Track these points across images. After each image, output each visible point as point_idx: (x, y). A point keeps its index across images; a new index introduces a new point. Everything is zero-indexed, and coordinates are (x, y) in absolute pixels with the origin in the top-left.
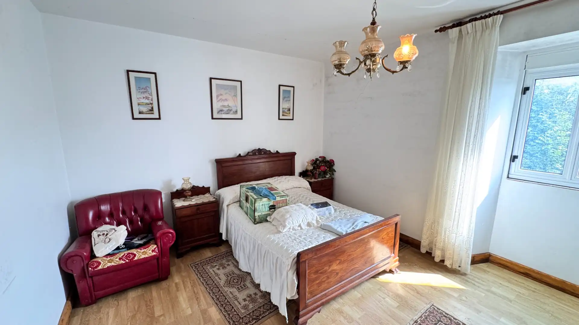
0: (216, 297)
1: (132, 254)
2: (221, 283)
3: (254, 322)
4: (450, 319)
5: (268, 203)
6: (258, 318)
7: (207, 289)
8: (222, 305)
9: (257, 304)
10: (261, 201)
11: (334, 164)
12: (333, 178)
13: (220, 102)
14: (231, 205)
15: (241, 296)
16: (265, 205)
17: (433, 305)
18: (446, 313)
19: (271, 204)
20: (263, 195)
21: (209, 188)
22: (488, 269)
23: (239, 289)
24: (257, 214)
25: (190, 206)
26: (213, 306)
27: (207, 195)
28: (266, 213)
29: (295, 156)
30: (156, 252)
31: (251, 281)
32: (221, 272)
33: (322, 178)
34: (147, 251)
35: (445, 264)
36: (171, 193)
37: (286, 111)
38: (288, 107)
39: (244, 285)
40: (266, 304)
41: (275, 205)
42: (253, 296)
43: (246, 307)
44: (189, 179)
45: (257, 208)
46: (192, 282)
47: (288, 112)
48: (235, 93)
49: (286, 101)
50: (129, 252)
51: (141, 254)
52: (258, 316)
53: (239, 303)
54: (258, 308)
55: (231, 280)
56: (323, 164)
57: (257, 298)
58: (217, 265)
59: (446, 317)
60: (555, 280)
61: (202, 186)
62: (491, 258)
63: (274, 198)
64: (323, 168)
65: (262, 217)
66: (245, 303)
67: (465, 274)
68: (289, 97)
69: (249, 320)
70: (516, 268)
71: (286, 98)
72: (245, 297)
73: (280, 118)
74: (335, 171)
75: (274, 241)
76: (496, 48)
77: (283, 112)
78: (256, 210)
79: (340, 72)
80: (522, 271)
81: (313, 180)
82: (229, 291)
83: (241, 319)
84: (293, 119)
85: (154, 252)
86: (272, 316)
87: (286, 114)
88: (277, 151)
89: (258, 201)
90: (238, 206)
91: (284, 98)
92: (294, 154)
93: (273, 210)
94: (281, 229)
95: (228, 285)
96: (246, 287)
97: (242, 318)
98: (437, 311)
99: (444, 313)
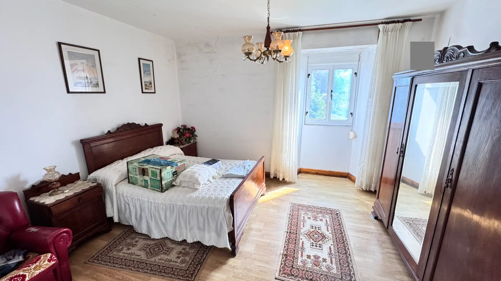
0: (149, 270)
1: (19, 276)
2: (142, 258)
3: (199, 266)
4: (302, 206)
5: (171, 170)
6: (200, 262)
7: (131, 269)
8: (161, 271)
9: (191, 254)
10: (166, 170)
11: (195, 130)
12: (196, 142)
13: (75, 72)
14: (119, 184)
15: (173, 256)
16: (169, 172)
17: (292, 203)
18: (299, 204)
19: (174, 171)
20: (164, 164)
21: (78, 174)
22: (302, 177)
23: (166, 253)
24: (163, 183)
25: (67, 199)
26: (151, 277)
27: (79, 182)
28: (171, 179)
29: (162, 127)
30: (55, 260)
31: (171, 243)
32: (133, 250)
33: (188, 143)
34: (40, 264)
35: (286, 180)
36: (23, 191)
37: (148, 84)
38: (149, 80)
39: (167, 248)
40: (199, 250)
41: (177, 171)
42: (183, 251)
43: (184, 262)
44: (54, 168)
45: (163, 177)
46: (106, 273)
47: (150, 85)
48: (93, 64)
49: (147, 74)
50: (10, 277)
51: (33, 271)
52: (199, 261)
53: (175, 262)
54: (195, 256)
55: (151, 251)
56: (187, 132)
57: (188, 251)
58: (124, 247)
59: (300, 206)
60: (327, 172)
61: (68, 174)
62: (301, 170)
63: (176, 164)
64: (187, 135)
65: (168, 184)
66: (180, 259)
67: (295, 183)
68: (149, 71)
69: (194, 268)
70: (312, 172)
71: (147, 72)
72: (177, 255)
73: (144, 91)
74: (197, 136)
75: (197, 198)
76: (300, 51)
77: (146, 85)
78: (162, 179)
79: (249, 58)
80: (315, 172)
81: (182, 147)
82: (157, 259)
83: (187, 271)
84: (155, 93)
85: (53, 261)
86: (210, 255)
87: (149, 88)
88: (146, 124)
89: (164, 170)
90: (127, 183)
91: (145, 72)
92: (161, 125)
93: (176, 175)
94: (198, 187)
95: (152, 256)
96: (171, 248)
97: (188, 269)
98: (295, 205)
99: (298, 205)
